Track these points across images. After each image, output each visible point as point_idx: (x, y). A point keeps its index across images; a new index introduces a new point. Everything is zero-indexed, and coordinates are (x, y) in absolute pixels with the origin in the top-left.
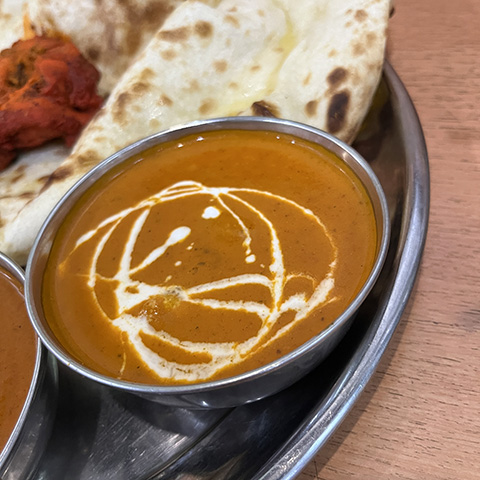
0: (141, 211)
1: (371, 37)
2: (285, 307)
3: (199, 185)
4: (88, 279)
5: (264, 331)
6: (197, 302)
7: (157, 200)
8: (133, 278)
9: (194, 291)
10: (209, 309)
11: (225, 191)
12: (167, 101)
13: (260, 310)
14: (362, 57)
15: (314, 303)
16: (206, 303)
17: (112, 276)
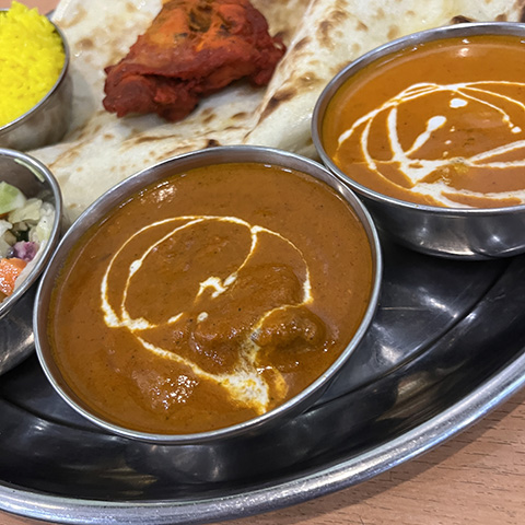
0: (388, 111)
3: (434, 85)
4: (367, 165)
6: (483, 166)
7: (398, 101)
8: (412, 157)
9: (475, 158)
10: (499, 169)
11: (463, 85)
12: (362, 27)
16: (493, 165)
17: (390, 159)
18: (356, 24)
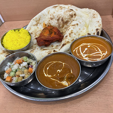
0: (80, 47)
1: (100, 24)
2: (103, 54)
3: (85, 43)
4: (77, 55)
5: (102, 57)
8: (83, 54)
9: (91, 54)
10: (94, 56)
11: (89, 44)
12: (75, 34)
13: (100, 55)
14: (100, 27)
15: (106, 54)
17: (80, 54)
18: (74, 34)
